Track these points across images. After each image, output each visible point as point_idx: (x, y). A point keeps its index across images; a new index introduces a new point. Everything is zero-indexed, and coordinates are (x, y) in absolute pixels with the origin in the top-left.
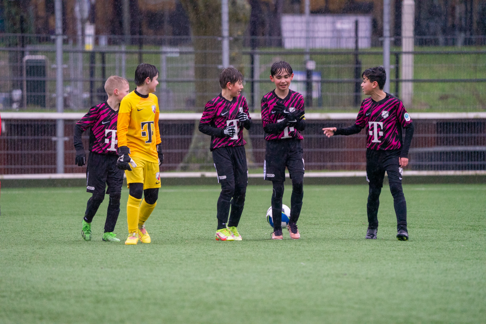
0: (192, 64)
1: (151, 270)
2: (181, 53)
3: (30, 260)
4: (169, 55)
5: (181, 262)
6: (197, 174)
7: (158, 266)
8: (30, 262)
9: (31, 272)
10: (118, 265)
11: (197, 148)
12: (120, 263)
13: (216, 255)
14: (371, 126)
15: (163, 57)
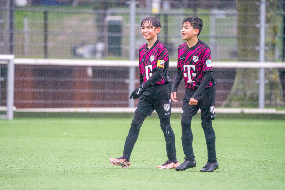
0: (235, 24)
1: (202, 185)
2: (227, 15)
3: (109, 174)
4: (218, 17)
5: (225, 179)
6: (237, 110)
7: (207, 182)
8: (108, 176)
9: (109, 183)
10: (176, 180)
11: (238, 90)
12: (177, 179)
13: (253, 174)
14: (185, 69)
15: (212, 18)
